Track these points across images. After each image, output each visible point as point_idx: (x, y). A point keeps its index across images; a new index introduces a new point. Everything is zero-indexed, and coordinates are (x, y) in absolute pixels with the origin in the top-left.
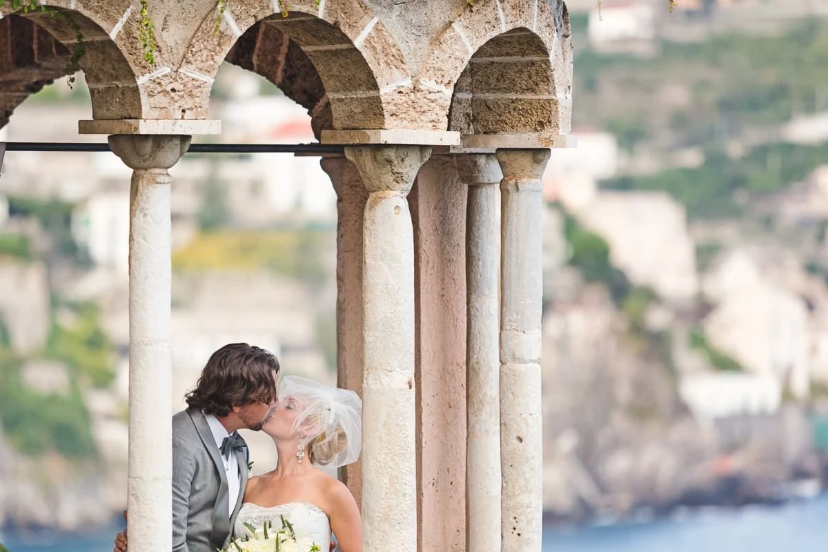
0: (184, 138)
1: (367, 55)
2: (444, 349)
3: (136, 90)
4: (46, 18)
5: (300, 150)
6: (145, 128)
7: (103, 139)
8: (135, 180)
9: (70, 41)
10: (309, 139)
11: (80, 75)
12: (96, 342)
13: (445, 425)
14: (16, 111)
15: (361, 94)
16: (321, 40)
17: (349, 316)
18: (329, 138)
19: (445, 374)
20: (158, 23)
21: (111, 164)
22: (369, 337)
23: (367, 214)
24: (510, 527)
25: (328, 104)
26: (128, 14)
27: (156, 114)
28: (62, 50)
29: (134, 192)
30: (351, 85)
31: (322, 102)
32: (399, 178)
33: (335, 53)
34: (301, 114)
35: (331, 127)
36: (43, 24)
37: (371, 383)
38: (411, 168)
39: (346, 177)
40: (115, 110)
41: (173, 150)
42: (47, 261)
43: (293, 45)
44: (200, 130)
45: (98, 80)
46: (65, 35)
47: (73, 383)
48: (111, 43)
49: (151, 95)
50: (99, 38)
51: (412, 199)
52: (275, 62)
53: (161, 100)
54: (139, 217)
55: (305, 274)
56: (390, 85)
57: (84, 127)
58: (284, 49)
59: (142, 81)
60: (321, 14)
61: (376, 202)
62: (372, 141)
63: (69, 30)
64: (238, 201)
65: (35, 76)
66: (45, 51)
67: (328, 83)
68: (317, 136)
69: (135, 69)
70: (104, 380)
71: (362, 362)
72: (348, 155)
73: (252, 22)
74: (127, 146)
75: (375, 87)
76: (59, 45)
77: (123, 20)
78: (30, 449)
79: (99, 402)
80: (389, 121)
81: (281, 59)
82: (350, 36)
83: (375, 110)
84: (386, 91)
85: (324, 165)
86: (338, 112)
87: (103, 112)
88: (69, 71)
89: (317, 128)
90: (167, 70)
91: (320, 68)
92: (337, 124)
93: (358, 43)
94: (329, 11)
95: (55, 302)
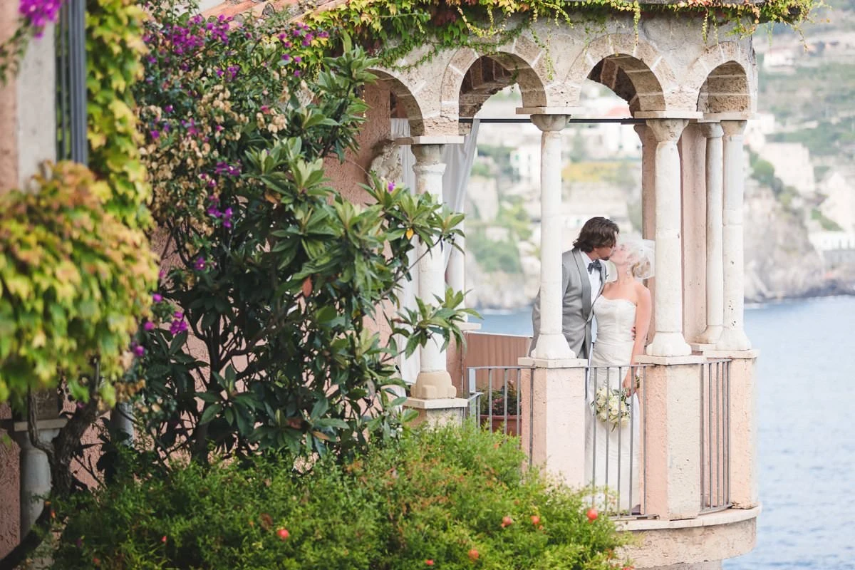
0: (567, 116)
1: (657, 75)
2: (695, 219)
3: (544, 93)
4: (499, 58)
5: (624, 121)
6: (548, 111)
7: (528, 117)
8: (543, 136)
9: (511, 69)
10: (628, 116)
11: (516, 86)
12: (521, 217)
13: (696, 256)
14: (484, 104)
15: (654, 94)
16: (634, 67)
17: (648, 203)
18: (638, 115)
19: (695, 231)
20: (554, 59)
21: (531, 129)
22: (659, 213)
23: (657, 152)
24: (728, 306)
25: (638, 99)
26: (540, 55)
27: (554, 104)
28: (507, 73)
29: (543, 142)
30: (649, 89)
31: (635, 98)
32: (673, 135)
33: (641, 74)
34: (624, 104)
35: (639, 110)
36: (498, 61)
37: (659, 235)
38: (679, 129)
39: (646, 135)
40: (534, 103)
41: (561, 123)
42: (496, 177)
43: (620, 70)
44: (576, 113)
45: (525, 88)
46: (508, 66)
47: (510, 237)
48: (532, 70)
49: (551, 95)
50: (526, 67)
51: (679, 145)
52: (611, 79)
53: (556, 97)
54: (545, 154)
55: (623, 183)
56: (668, 89)
57: (519, 111)
58: (616, 72)
59: (547, 88)
60: (634, 55)
61: (661, 147)
62: (660, 117)
63: (511, 64)
64: (591, 147)
65: (494, 86)
66: (498, 74)
67: (638, 89)
68: (633, 115)
69: (543, 83)
70: (526, 236)
71: (655, 225)
72: (648, 124)
73: (600, 59)
74: (539, 120)
75: (661, 90)
76: (505, 71)
77: (537, 59)
78: (490, 269)
79: (523, 246)
80: (667, 107)
81: (614, 77)
82: (648, 65)
83: (661, 101)
84: (666, 92)
85: (635, 128)
86: (643, 103)
87: (528, 104)
88: (512, 83)
89: (633, 110)
90: (559, 83)
91: (634, 81)
92: (642, 109)
93: (652, 69)
94: (639, 53)
95: (501, 198)
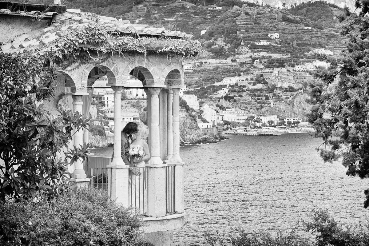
0: (123, 86)
1: (152, 73)
2: (164, 119)
3: (115, 79)
4: (101, 67)
5: (141, 88)
6: (117, 85)
7: (110, 86)
8: (115, 93)
9: (104, 71)
10: (142, 86)
11: (106, 76)
12: (105, 118)
13: (164, 132)
14: (95, 82)
15: (151, 79)
16: (144, 71)
18: (146, 86)
19: (164, 124)
20: (118, 68)
21: (111, 90)
22: (152, 118)
23: (152, 98)
24: (174, 148)
25: (145, 81)
26: (114, 67)
27: (118, 82)
28: (103, 72)
29: (115, 95)
30: (149, 78)
31: (144, 80)
32: (157, 93)
33: (147, 73)
34: (141, 82)
35: (146, 85)
36: (100, 68)
37: (152, 125)
38: (159, 91)
39: (148, 93)
40: (112, 82)
41: (120, 89)
42: (97, 105)
43: (139, 71)
44: (126, 86)
45: (109, 77)
47: (101, 124)
48: (111, 71)
49: (117, 79)
50: (109, 70)
51: (159, 96)
52: (137, 74)
53: (119, 80)
55: (138, 107)
57: (107, 85)
58: (138, 72)
59: (116, 77)
60: (144, 67)
62: (153, 87)
63: (104, 69)
64: (128, 95)
65: (98, 76)
66: (100, 72)
67: (146, 78)
68: (144, 86)
69: (115, 75)
70: (107, 124)
71: (151, 122)
72: (149, 89)
73: (133, 68)
74: (114, 87)
75: (153, 78)
76: (102, 71)
77: (113, 69)
78: (95, 135)
79: (105, 127)
80: (155, 84)
81: (138, 74)
82: (149, 70)
83: (153, 82)
84: (155, 79)
85: (144, 90)
86: (147, 82)
87: (110, 82)
88: (104, 75)
90: (120, 76)
91: (144, 75)
92: (147, 84)
93: (150, 71)
94: (146, 66)
95: (98, 111)
